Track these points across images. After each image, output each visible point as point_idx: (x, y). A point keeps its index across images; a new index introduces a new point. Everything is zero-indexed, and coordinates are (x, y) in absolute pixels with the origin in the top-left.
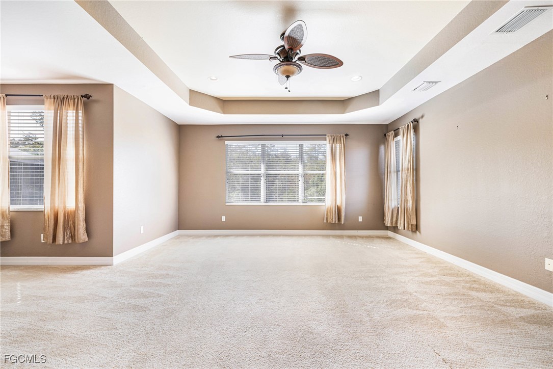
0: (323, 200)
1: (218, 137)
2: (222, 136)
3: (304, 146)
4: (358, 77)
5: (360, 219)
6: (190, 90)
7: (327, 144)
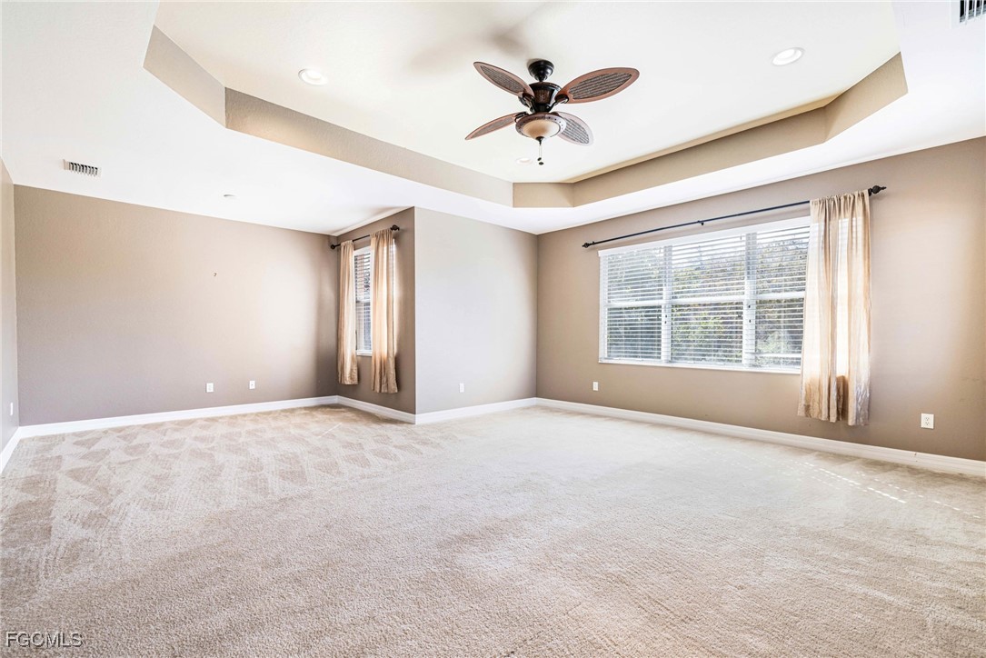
0: (798, 362)
1: (587, 245)
2: (594, 243)
3: (758, 237)
4: (793, 51)
5: (927, 421)
6: (514, 184)
7: (810, 226)
